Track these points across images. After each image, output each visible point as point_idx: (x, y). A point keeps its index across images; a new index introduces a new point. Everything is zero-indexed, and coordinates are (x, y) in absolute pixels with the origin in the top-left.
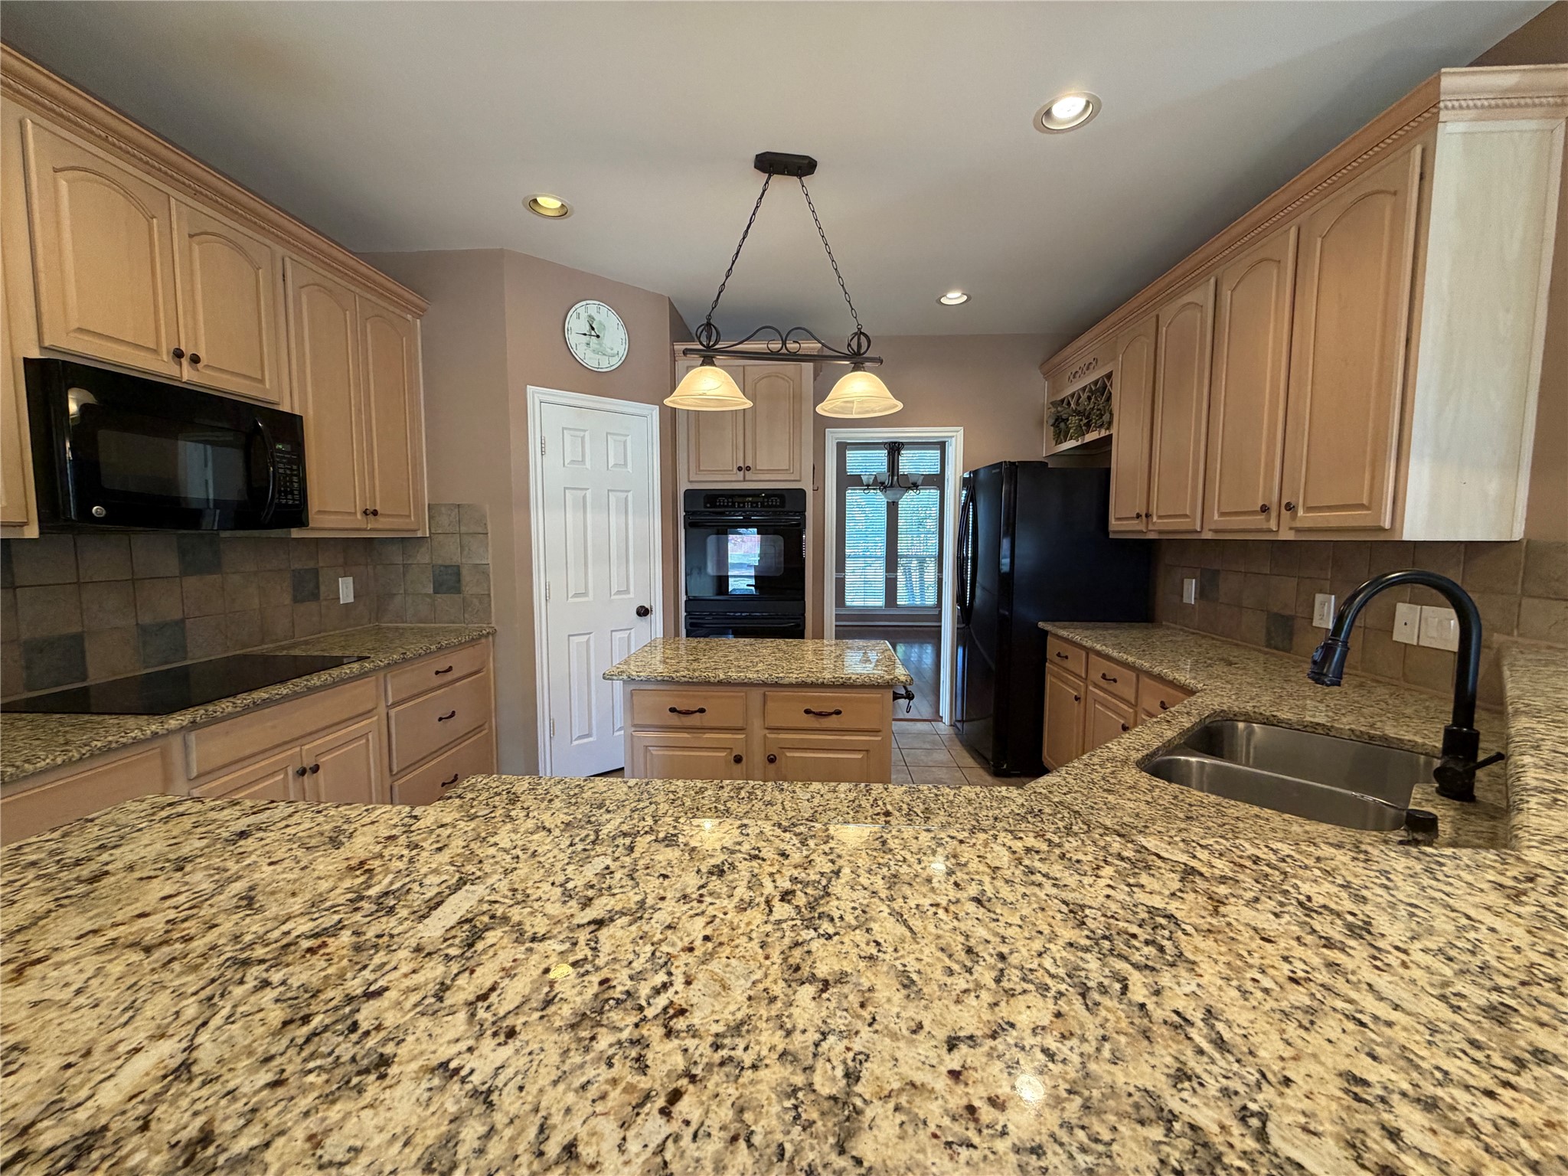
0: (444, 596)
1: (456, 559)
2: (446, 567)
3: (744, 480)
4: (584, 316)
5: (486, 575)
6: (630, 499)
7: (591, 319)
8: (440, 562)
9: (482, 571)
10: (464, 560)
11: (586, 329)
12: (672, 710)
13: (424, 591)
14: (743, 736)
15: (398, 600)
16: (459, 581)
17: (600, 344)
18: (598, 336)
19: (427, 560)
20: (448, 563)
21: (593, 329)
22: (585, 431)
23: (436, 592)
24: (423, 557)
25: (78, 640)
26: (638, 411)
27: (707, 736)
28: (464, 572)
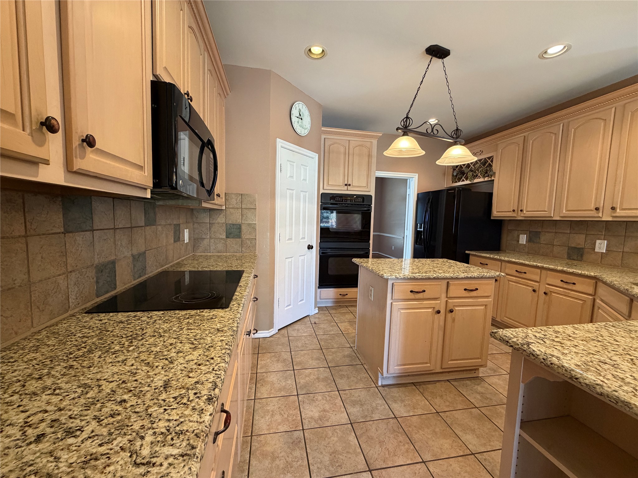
0: (231, 239)
1: (239, 221)
2: (233, 225)
3: (347, 190)
4: (298, 108)
5: (254, 229)
6: (307, 195)
7: (300, 110)
8: (230, 222)
9: (253, 227)
10: (243, 222)
11: (298, 115)
12: (411, 292)
13: (221, 237)
14: (439, 302)
15: (206, 242)
16: (240, 232)
17: (302, 123)
18: (302, 119)
19: (223, 221)
20: (234, 222)
21: (300, 115)
22: (294, 162)
23: (227, 237)
24: (221, 219)
25: (113, 263)
26: (311, 156)
27: (425, 302)
28: (243, 227)
